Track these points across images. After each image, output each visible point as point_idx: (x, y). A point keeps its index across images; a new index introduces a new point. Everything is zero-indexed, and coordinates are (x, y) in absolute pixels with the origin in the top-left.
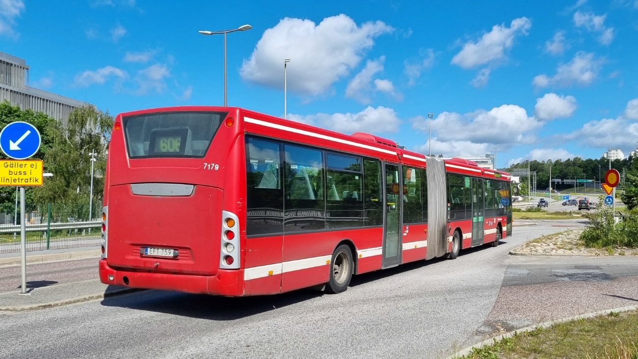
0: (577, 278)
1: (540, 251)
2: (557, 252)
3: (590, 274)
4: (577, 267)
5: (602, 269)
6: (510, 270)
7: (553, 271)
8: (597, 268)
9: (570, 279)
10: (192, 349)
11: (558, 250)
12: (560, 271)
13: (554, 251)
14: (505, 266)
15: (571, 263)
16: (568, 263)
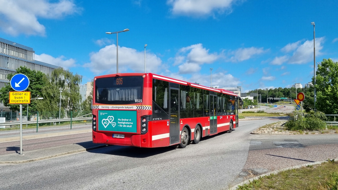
0: (286, 146)
1: (266, 132)
2: (275, 133)
3: (293, 144)
4: (285, 140)
5: (298, 141)
6: (252, 142)
7: (274, 142)
8: (296, 141)
9: (283, 146)
10: (96, 184)
11: (275, 132)
12: (277, 142)
13: (273, 132)
14: (249, 140)
15: (282, 138)
16: (281, 138)
